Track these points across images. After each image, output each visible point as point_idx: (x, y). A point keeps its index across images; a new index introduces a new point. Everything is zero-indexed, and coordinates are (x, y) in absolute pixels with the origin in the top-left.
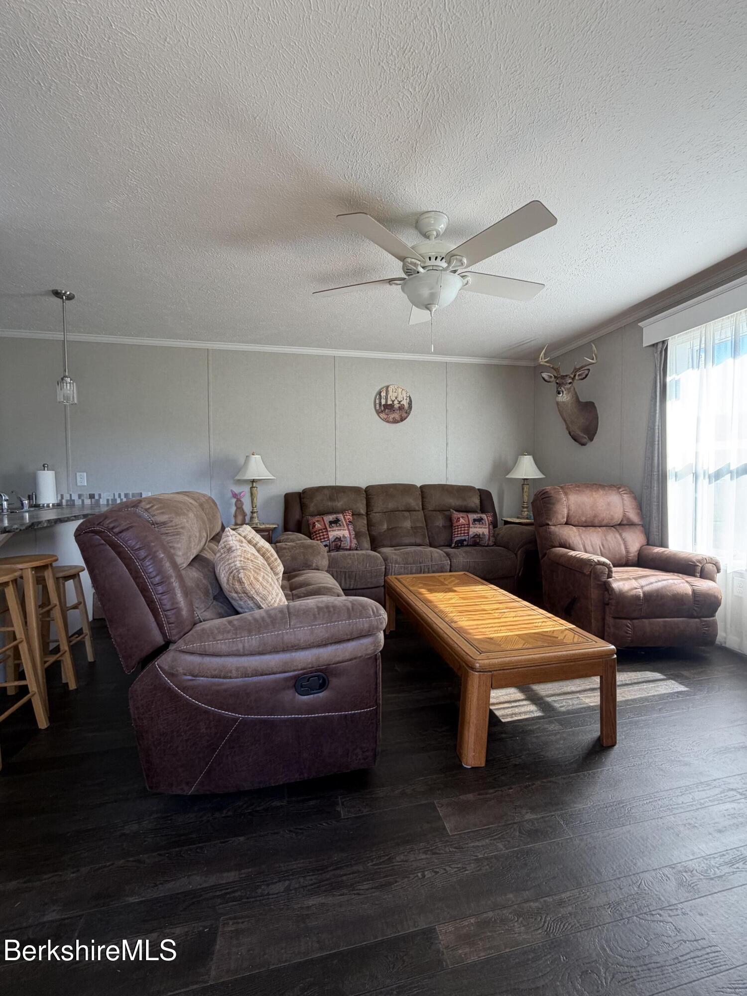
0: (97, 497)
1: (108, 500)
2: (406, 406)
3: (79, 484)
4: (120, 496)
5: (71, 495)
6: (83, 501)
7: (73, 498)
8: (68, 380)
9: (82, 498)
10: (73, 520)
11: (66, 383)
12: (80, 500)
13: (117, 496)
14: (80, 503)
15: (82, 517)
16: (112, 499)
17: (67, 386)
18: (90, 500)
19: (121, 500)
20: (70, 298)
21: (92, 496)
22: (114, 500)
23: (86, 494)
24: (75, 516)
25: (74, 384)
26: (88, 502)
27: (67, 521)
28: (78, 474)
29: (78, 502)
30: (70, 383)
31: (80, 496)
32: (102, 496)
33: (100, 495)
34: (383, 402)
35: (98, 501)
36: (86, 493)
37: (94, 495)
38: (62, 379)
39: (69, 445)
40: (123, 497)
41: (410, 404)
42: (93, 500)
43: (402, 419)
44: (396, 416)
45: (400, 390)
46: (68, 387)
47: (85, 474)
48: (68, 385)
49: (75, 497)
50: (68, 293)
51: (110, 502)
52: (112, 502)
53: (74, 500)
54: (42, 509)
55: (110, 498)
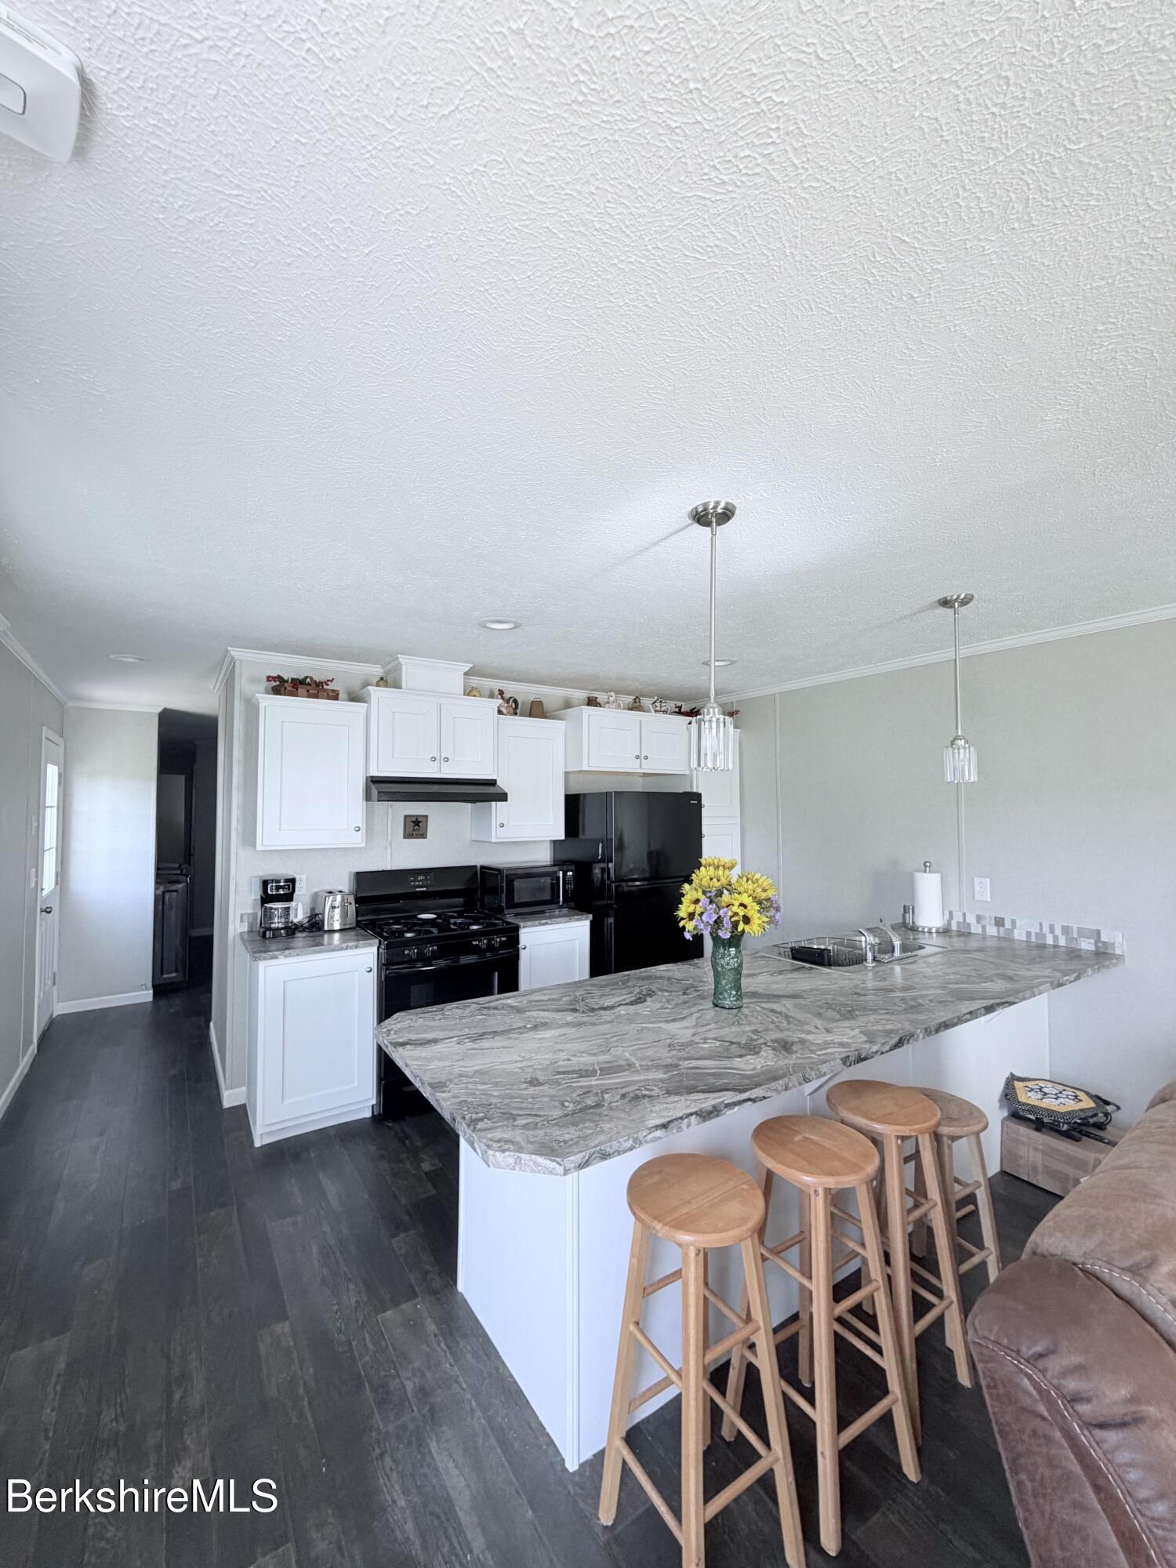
0: (1008, 925)
1: (1028, 934)
3: (977, 897)
4: (1052, 929)
5: (964, 914)
6: (984, 928)
7: (968, 921)
8: (962, 742)
9: (983, 923)
10: (967, 1021)
11: (959, 749)
12: (980, 926)
13: (1046, 929)
14: (980, 931)
15: (983, 1011)
16: (1036, 934)
17: (959, 753)
18: (996, 928)
19: (1056, 938)
20: (965, 602)
21: (999, 922)
22: (1041, 935)
23: (990, 917)
24: (970, 1013)
25: (972, 748)
26: (992, 930)
27: (956, 1025)
28: (977, 880)
29: (976, 929)
30: (965, 748)
31: (979, 919)
32: (1018, 925)
33: (1013, 922)
35: (1011, 931)
36: (990, 915)
37: (1003, 919)
38: (952, 743)
39: (963, 827)
40: (1058, 932)
42: (1001, 928)
46: (962, 756)
47: (988, 880)
48: (962, 751)
49: (971, 919)
50: (962, 596)
51: (1033, 939)
52: (1037, 938)
53: (969, 925)
54: (920, 936)
55: (1034, 930)
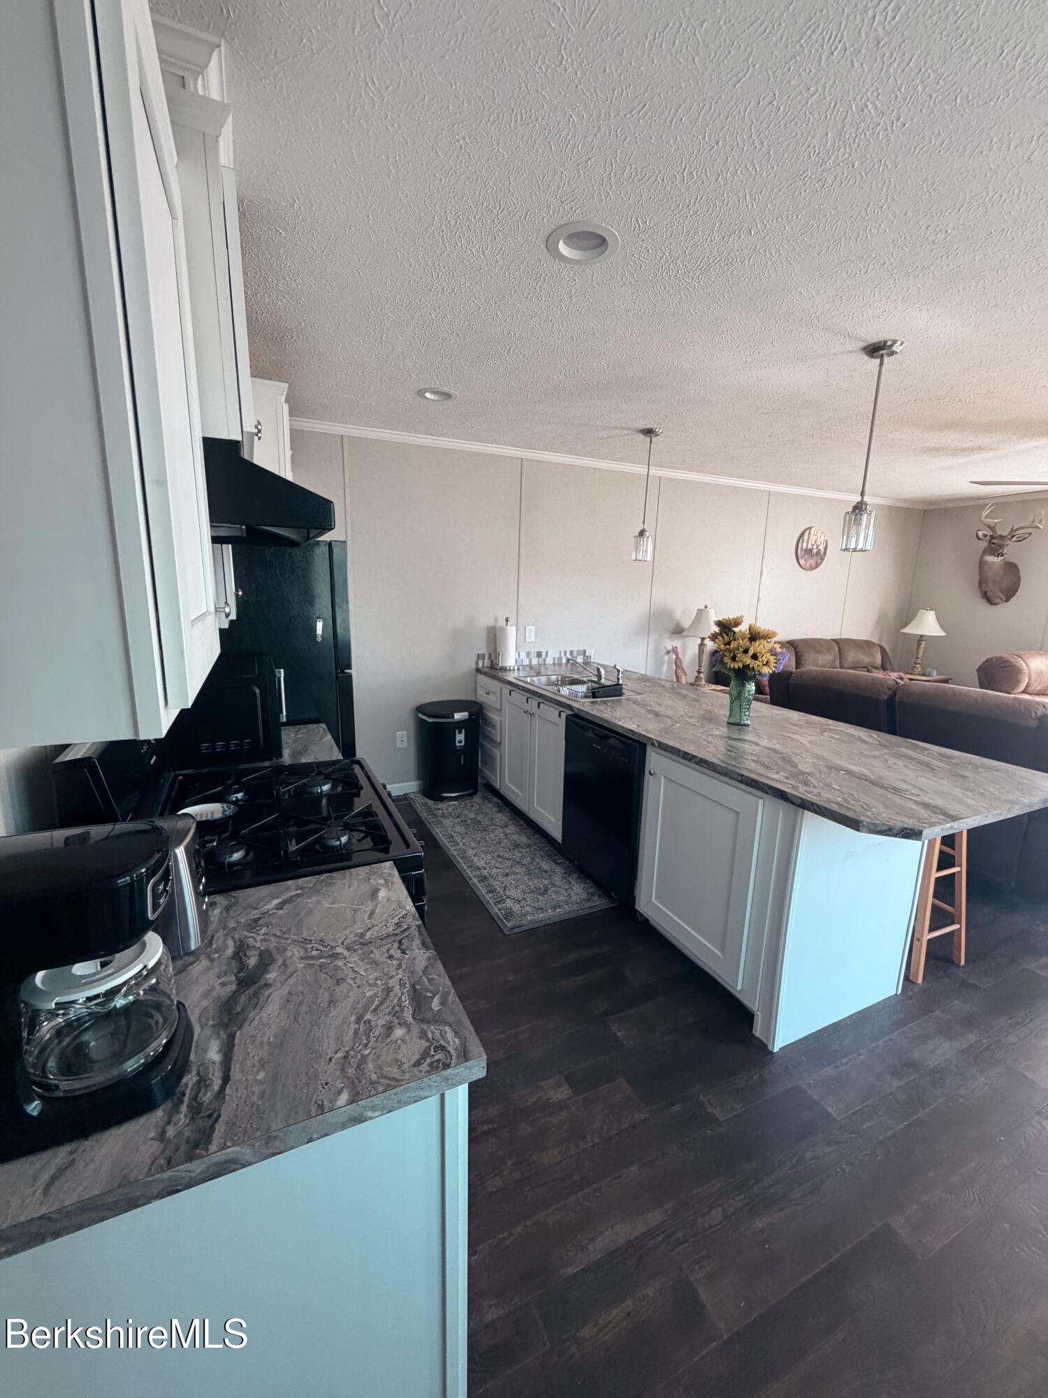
0: (544, 655)
1: (554, 658)
2: (822, 551)
3: (528, 638)
4: (565, 652)
5: (520, 652)
6: (531, 660)
7: (521, 657)
9: (530, 656)
12: (528, 660)
13: (562, 653)
14: (528, 662)
18: (537, 659)
21: (539, 655)
22: (560, 658)
26: (535, 661)
31: (528, 654)
32: (549, 654)
33: (547, 653)
34: (804, 547)
35: (545, 660)
36: (534, 651)
37: (541, 652)
40: (568, 654)
41: (826, 549)
42: (540, 658)
43: (817, 566)
44: (812, 562)
45: (820, 533)
49: (523, 655)
51: (556, 660)
53: (522, 659)
54: (508, 673)
55: (557, 656)
